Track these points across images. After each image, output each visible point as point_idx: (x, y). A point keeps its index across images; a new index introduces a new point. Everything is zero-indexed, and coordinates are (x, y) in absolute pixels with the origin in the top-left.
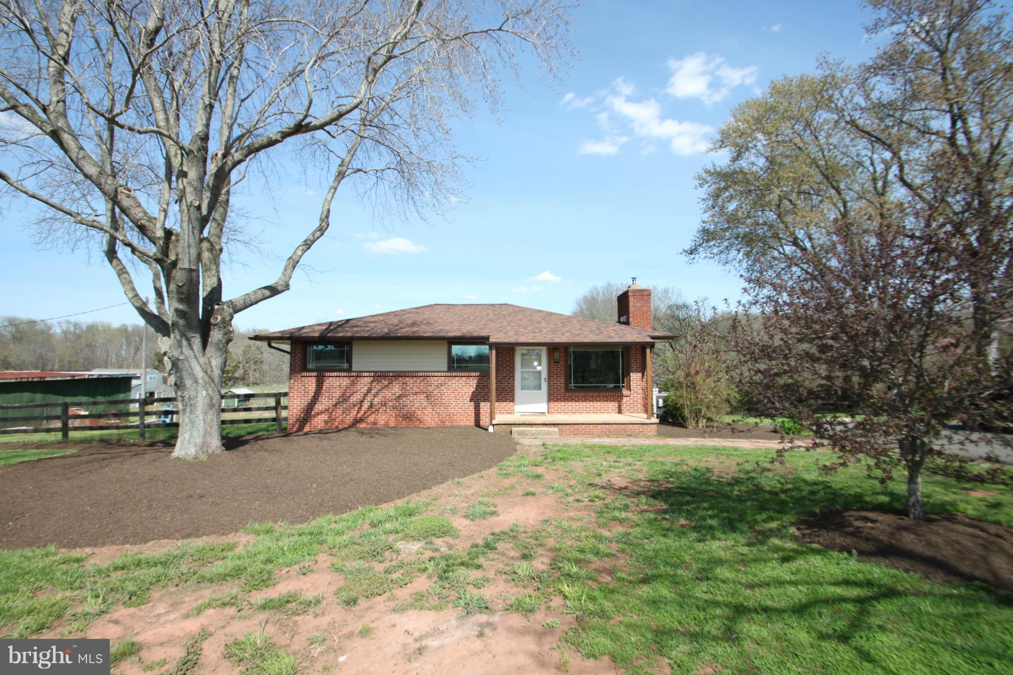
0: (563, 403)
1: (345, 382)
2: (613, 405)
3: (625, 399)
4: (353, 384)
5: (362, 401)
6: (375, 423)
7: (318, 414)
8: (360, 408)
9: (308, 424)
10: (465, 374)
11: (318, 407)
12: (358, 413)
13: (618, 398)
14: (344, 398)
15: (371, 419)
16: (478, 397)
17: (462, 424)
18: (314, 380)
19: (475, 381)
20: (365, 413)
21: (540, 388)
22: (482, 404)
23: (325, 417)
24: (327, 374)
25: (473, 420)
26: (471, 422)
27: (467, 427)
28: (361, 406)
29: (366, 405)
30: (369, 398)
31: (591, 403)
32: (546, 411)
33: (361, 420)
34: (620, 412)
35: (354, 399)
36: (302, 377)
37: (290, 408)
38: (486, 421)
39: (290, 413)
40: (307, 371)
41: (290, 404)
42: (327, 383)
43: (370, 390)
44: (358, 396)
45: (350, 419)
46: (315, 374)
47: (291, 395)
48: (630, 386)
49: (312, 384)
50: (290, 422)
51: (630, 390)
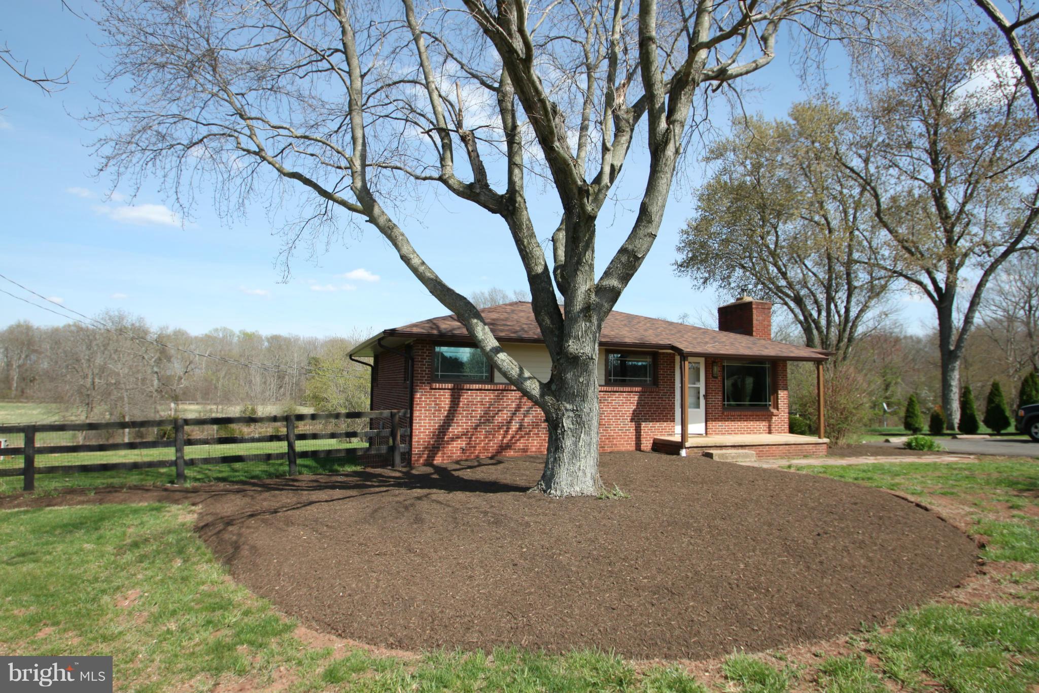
0: (720, 423)
1: (489, 397)
2: (763, 425)
3: (774, 418)
4: (498, 399)
5: (509, 422)
6: (525, 450)
7: (453, 439)
8: (507, 432)
9: (440, 454)
10: (627, 389)
11: (454, 430)
12: (504, 437)
13: (768, 417)
14: (487, 418)
15: (520, 445)
16: (638, 418)
17: (623, 449)
18: (448, 394)
19: (636, 398)
20: (513, 437)
21: (698, 406)
22: (643, 424)
23: (461, 443)
24: (467, 386)
25: (633, 443)
26: (631, 447)
27: (629, 452)
28: (508, 428)
29: (515, 426)
30: (520, 415)
31: (745, 423)
32: (703, 432)
33: (508, 447)
34: (770, 432)
35: (499, 419)
36: (432, 389)
37: (416, 432)
38: (647, 444)
39: (415, 439)
40: (439, 382)
41: (416, 426)
42: (465, 398)
43: (518, 408)
44: (504, 415)
45: (493, 445)
46: (450, 386)
47: (416, 414)
48: (777, 404)
49: (445, 399)
50: (415, 451)
51: (778, 409)
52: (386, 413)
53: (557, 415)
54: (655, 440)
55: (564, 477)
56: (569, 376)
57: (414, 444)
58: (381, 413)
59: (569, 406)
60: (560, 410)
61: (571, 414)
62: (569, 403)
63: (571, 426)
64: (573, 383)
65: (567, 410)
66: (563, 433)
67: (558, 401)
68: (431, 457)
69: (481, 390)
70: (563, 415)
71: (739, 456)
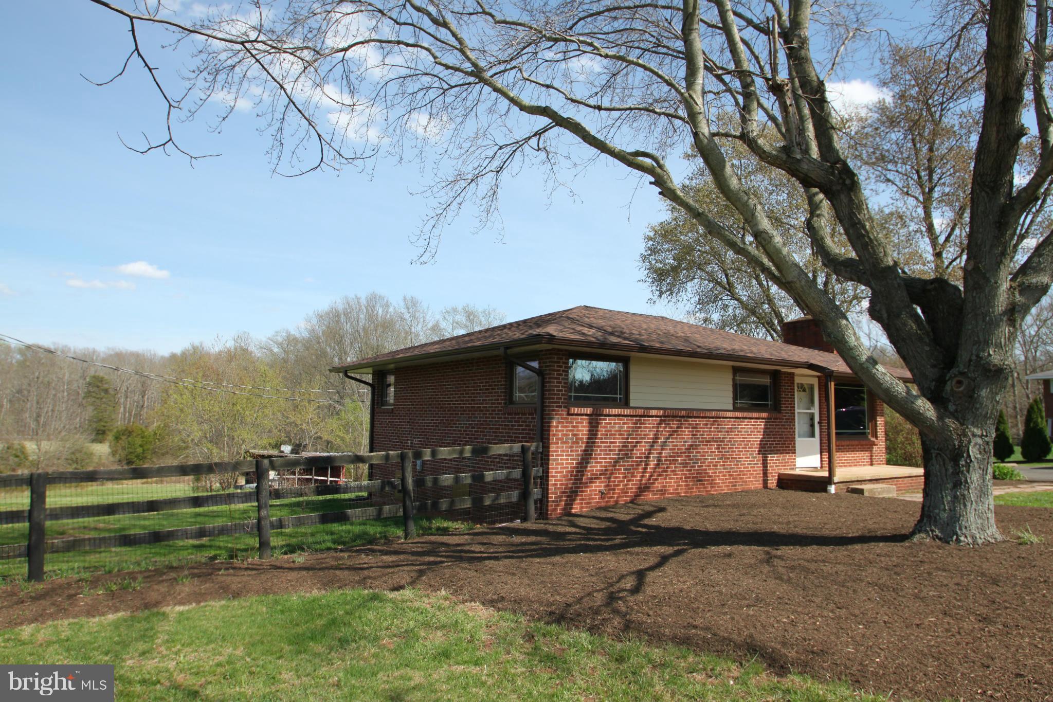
1: (626, 424)
2: (864, 456)
3: (875, 448)
4: (637, 427)
5: (648, 457)
6: (663, 492)
7: (591, 480)
8: (645, 469)
9: (578, 500)
11: (593, 468)
12: (642, 476)
13: (869, 447)
14: (626, 452)
15: (658, 485)
17: (751, 487)
18: (585, 423)
19: (763, 426)
20: (651, 476)
21: (813, 436)
22: (770, 457)
23: (598, 486)
24: (606, 411)
25: (761, 480)
27: (757, 491)
28: (647, 465)
29: (652, 462)
30: (657, 446)
31: (852, 454)
32: (819, 464)
33: (647, 488)
34: (872, 465)
35: (637, 453)
36: (569, 414)
37: (552, 472)
38: (773, 481)
39: (552, 481)
40: (578, 406)
41: (552, 464)
42: (605, 425)
43: (656, 438)
44: (643, 447)
45: (632, 487)
46: (589, 411)
47: (553, 447)
48: (876, 432)
49: (583, 428)
50: (552, 497)
51: (877, 438)
52: (517, 447)
53: (961, 442)
54: (780, 475)
55: (972, 519)
56: (984, 393)
57: (551, 488)
58: (511, 448)
59: (978, 432)
60: (965, 435)
61: (979, 441)
62: (977, 427)
63: (979, 456)
64: (989, 402)
65: (974, 435)
66: (968, 465)
67: (962, 424)
68: (569, 504)
69: (619, 415)
70: (970, 442)
71: (883, 491)
